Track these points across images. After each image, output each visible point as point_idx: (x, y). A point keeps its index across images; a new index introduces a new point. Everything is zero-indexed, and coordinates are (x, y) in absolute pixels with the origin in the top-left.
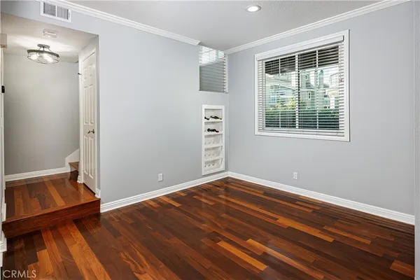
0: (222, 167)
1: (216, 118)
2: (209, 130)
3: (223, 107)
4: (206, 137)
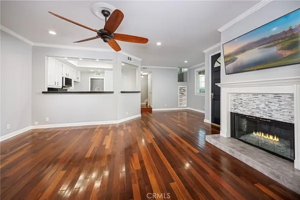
1: (183, 90)
3: (186, 87)
4: (180, 96)
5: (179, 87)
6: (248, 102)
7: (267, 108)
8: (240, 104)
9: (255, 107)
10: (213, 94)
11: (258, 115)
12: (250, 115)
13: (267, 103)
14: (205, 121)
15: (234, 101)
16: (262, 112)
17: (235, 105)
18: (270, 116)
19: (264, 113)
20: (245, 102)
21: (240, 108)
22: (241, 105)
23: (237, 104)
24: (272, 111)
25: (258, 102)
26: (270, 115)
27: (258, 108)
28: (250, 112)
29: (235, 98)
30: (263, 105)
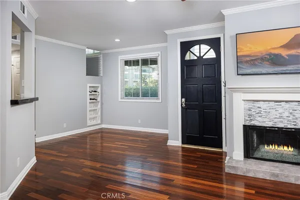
0: (99, 122)
1: (95, 92)
2: (91, 99)
3: (99, 85)
4: (90, 103)
5: (89, 85)
6: (269, 111)
7: (291, 116)
8: (258, 113)
9: (278, 117)
10: (183, 100)
11: (281, 125)
12: (272, 126)
13: (291, 111)
14: (171, 143)
15: (250, 110)
16: (286, 122)
17: (250, 115)
18: (295, 125)
19: (289, 122)
20: (264, 111)
21: (259, 119)
22: (260, 115)
23: (254, 113)
24: (297, 119)
25: (281, 111)
26: (294, 123)
27: (281, 117)
28: (272, 123)
29: (251, 107)
30: (287, 114)
